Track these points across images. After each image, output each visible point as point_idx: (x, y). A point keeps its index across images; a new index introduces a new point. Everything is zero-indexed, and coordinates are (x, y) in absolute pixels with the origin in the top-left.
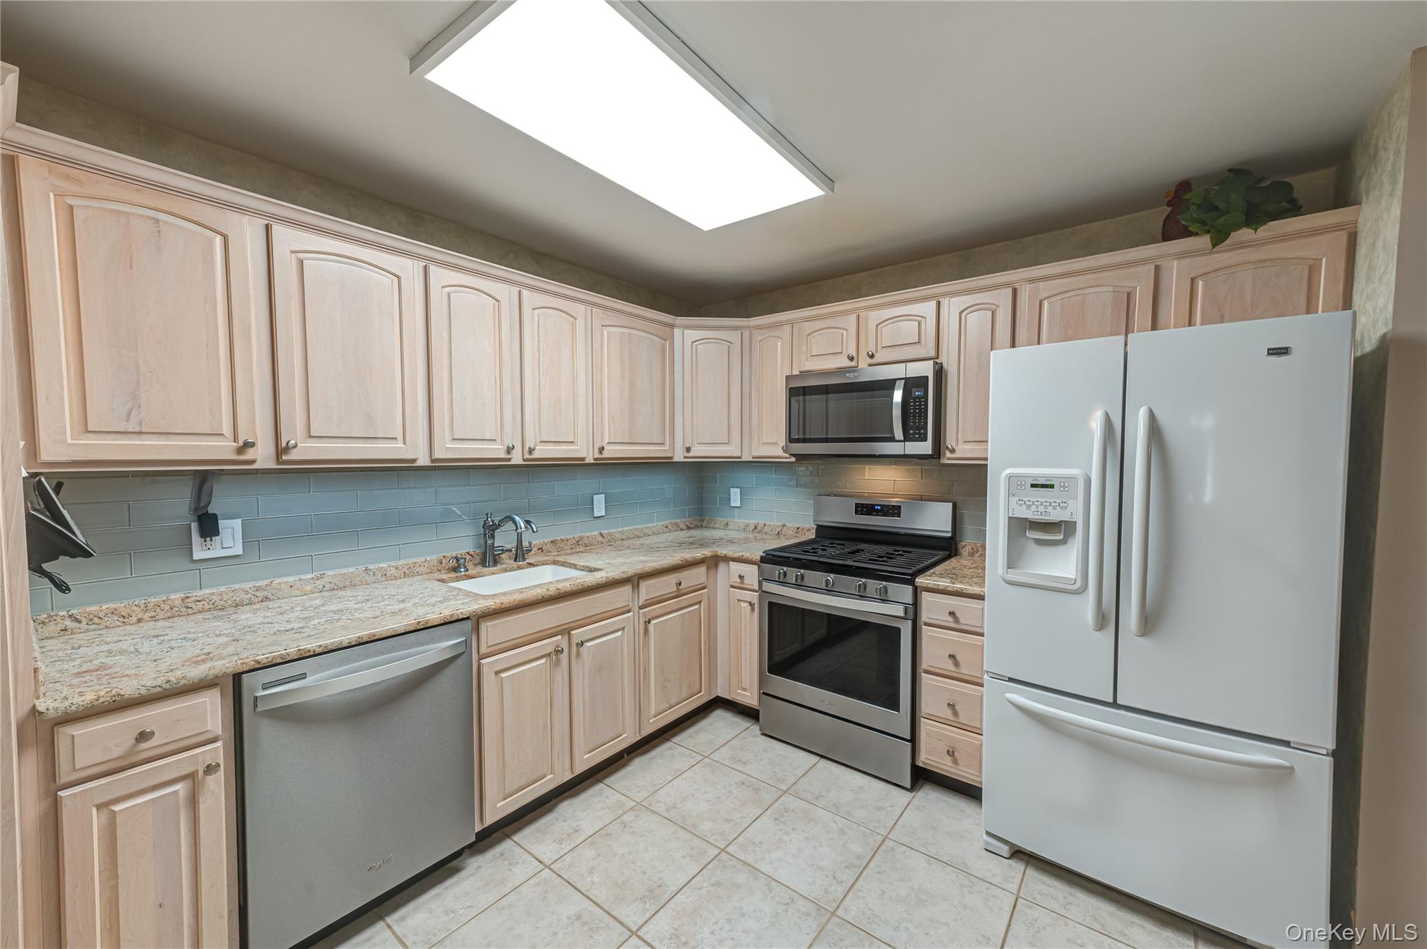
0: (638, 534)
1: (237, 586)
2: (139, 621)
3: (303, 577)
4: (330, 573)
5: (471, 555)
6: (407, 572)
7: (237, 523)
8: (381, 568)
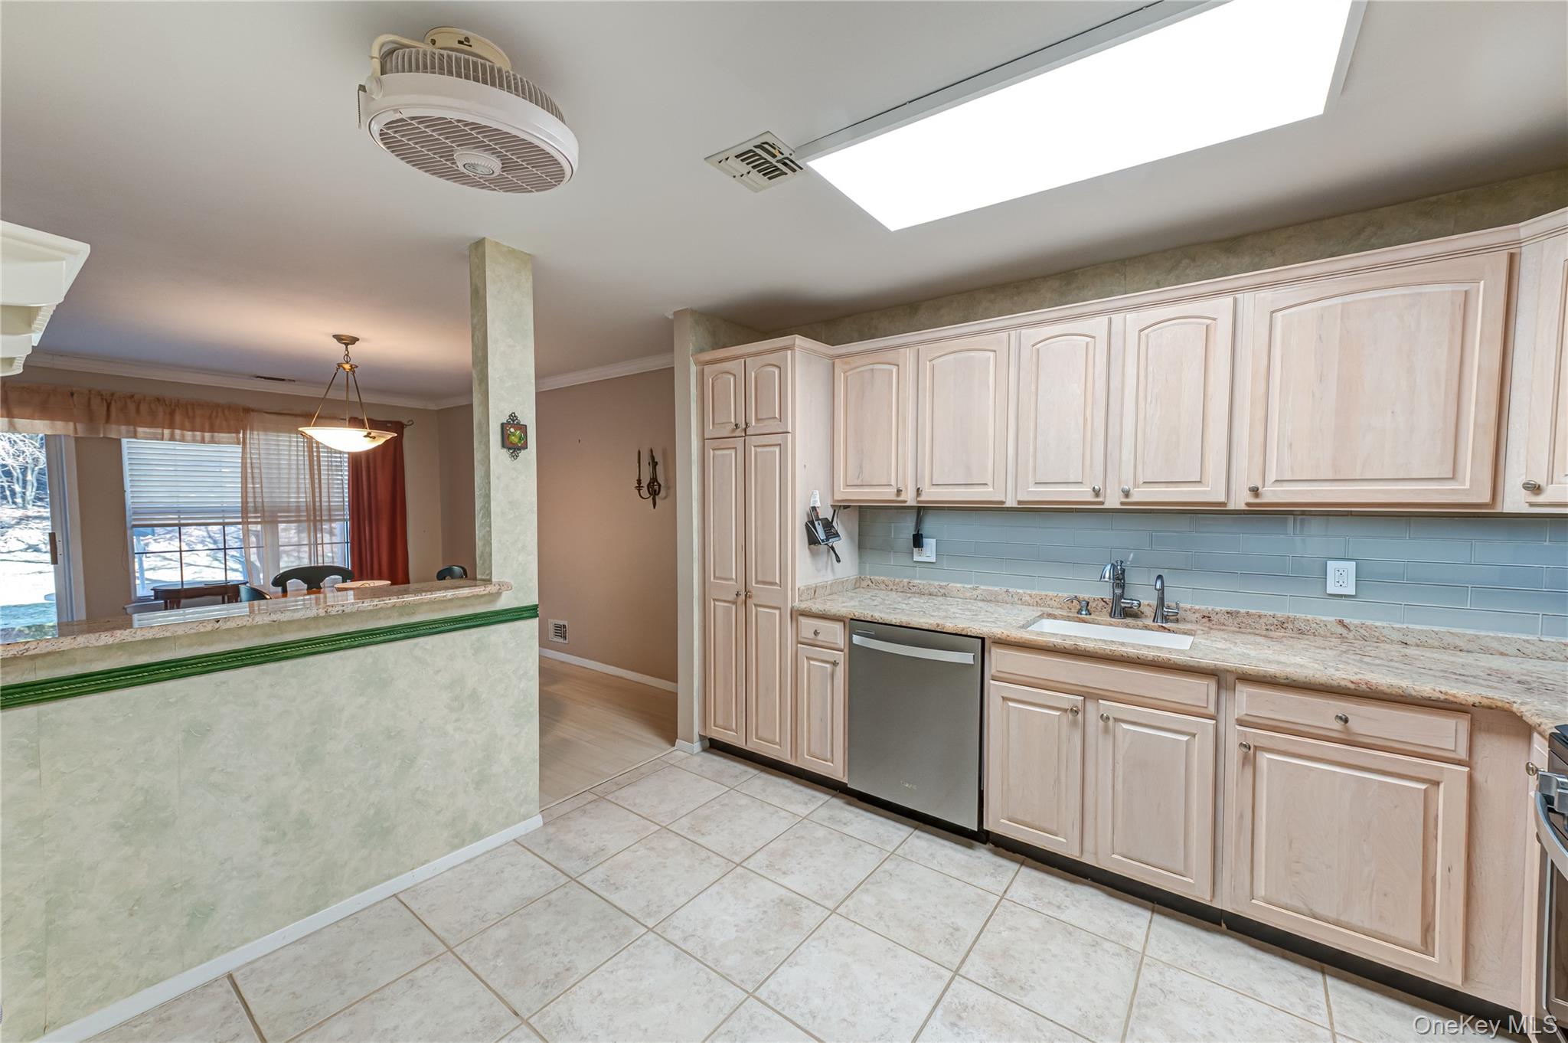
0: (1461, 644)
1: (932, 582)
2: (891, 590)
3: (966, 586)
4: (982, 587)
5: (1105, 602)
6: (1040, 602)
7: (933, 541)
8: (1018, 593)
